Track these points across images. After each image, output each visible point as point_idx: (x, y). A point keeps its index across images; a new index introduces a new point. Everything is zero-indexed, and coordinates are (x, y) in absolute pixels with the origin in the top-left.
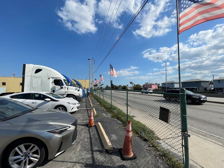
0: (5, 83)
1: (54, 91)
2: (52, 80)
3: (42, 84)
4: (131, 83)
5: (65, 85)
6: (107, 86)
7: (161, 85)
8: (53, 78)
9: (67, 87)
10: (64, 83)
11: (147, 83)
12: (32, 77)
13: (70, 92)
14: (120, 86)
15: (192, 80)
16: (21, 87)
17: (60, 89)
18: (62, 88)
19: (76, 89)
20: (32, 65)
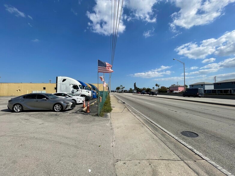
0: (45, 88)
1: (73, 93)
2: (72, 86)
3: (66, 88)
4: (157, 85)
5: (80, 89)
6: (131, 89)
7: (189, 87)
8: (72, 84)
9: (81, 90)
10: (79, 88)
11: (174, 85)
12: (61, 84)
13: (83, 93)
14: (144, 89)
15: (227, 80)
16: (55, 90)
17: (77, 92)
18: (78, 91)
19: (87, 91)
20: (61, 77)
